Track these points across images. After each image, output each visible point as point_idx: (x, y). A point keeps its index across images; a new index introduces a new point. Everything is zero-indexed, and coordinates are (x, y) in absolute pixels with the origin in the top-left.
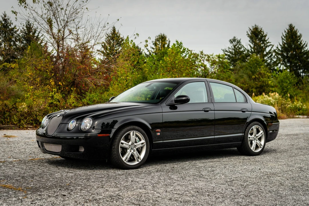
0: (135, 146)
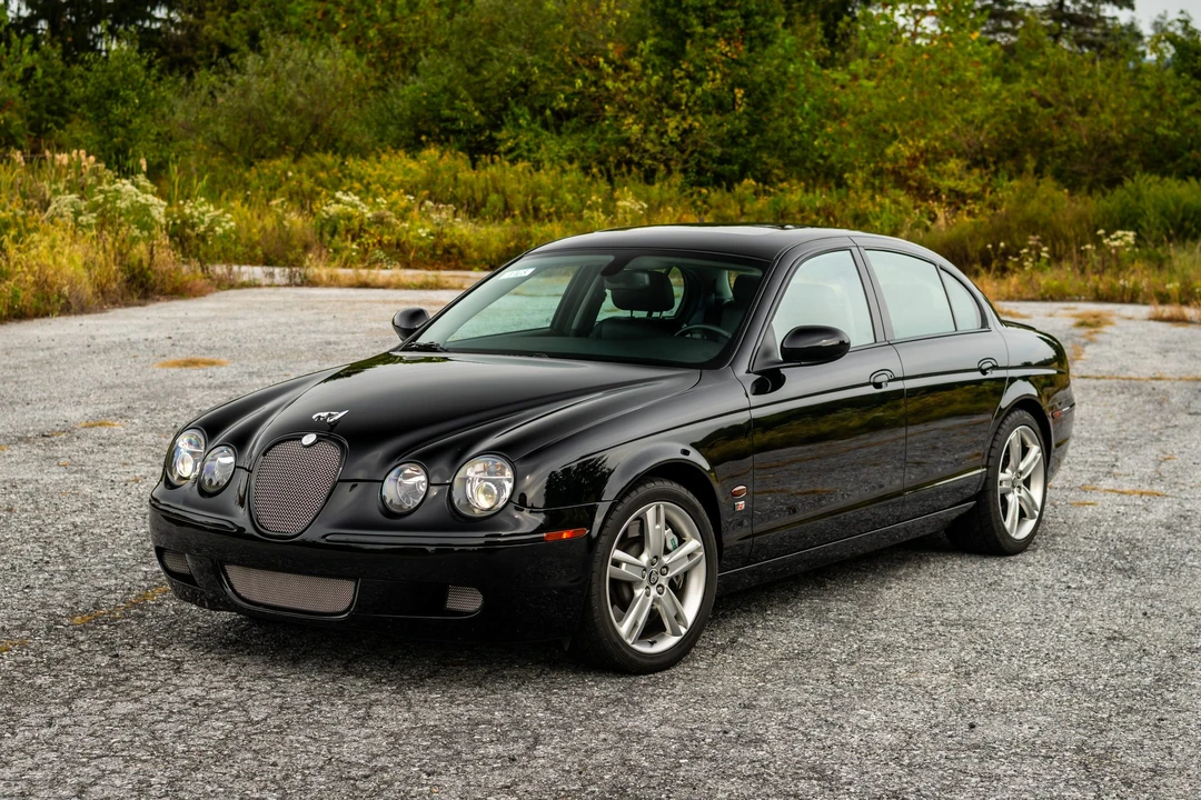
0: (666, 567)
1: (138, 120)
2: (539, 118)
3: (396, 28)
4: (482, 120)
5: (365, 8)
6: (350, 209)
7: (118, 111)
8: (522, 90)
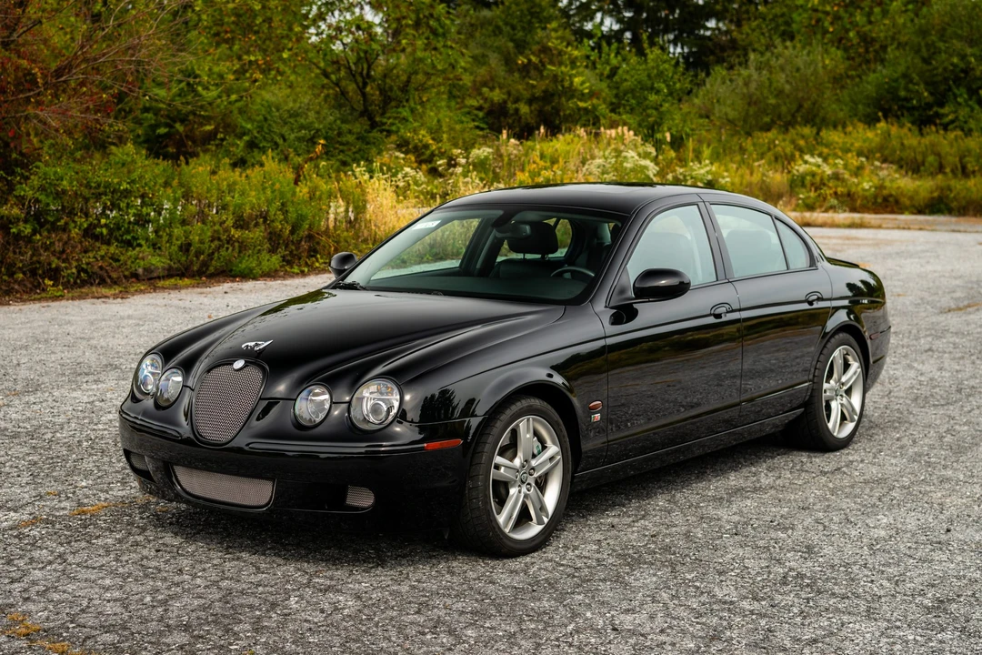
1: (667, 105)
2: (974, 98)
3: (870, 31)
4: (931, 99)
5: (847, 15)
6: (814, 168)
7: (653, 98)
8: (963, 76)
